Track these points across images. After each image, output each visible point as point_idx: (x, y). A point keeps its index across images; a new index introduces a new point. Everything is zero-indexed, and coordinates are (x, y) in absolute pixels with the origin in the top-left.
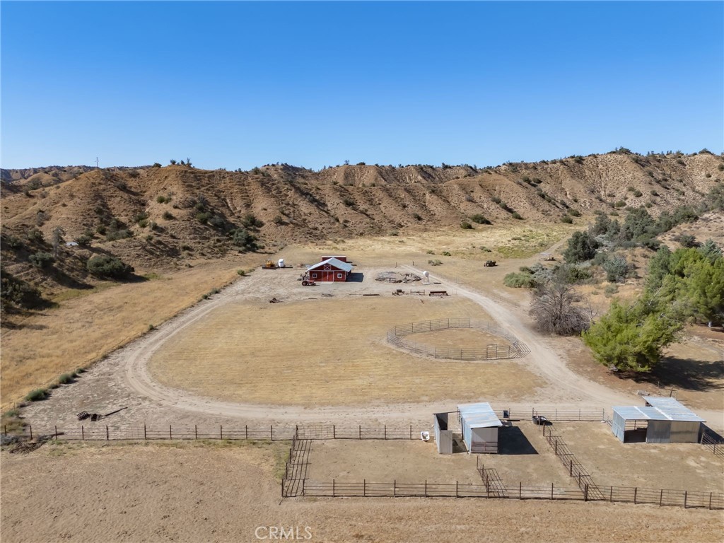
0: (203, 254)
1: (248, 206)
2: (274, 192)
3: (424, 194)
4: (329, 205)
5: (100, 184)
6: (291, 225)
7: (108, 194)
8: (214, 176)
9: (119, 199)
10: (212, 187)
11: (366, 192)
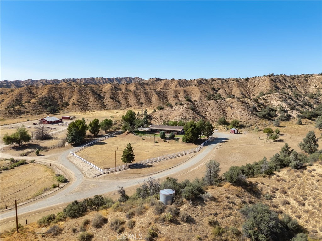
0: (31, 114)
1: (70, 98)
2: (83, 94)
3: (153, 94)
4: (106, 98)
5: (24, 91)
6: (77, 105)
7: (24, 94)
8: (63, 88)
9: (26, 96)
10: (60, 92)
11: (126, 93)
